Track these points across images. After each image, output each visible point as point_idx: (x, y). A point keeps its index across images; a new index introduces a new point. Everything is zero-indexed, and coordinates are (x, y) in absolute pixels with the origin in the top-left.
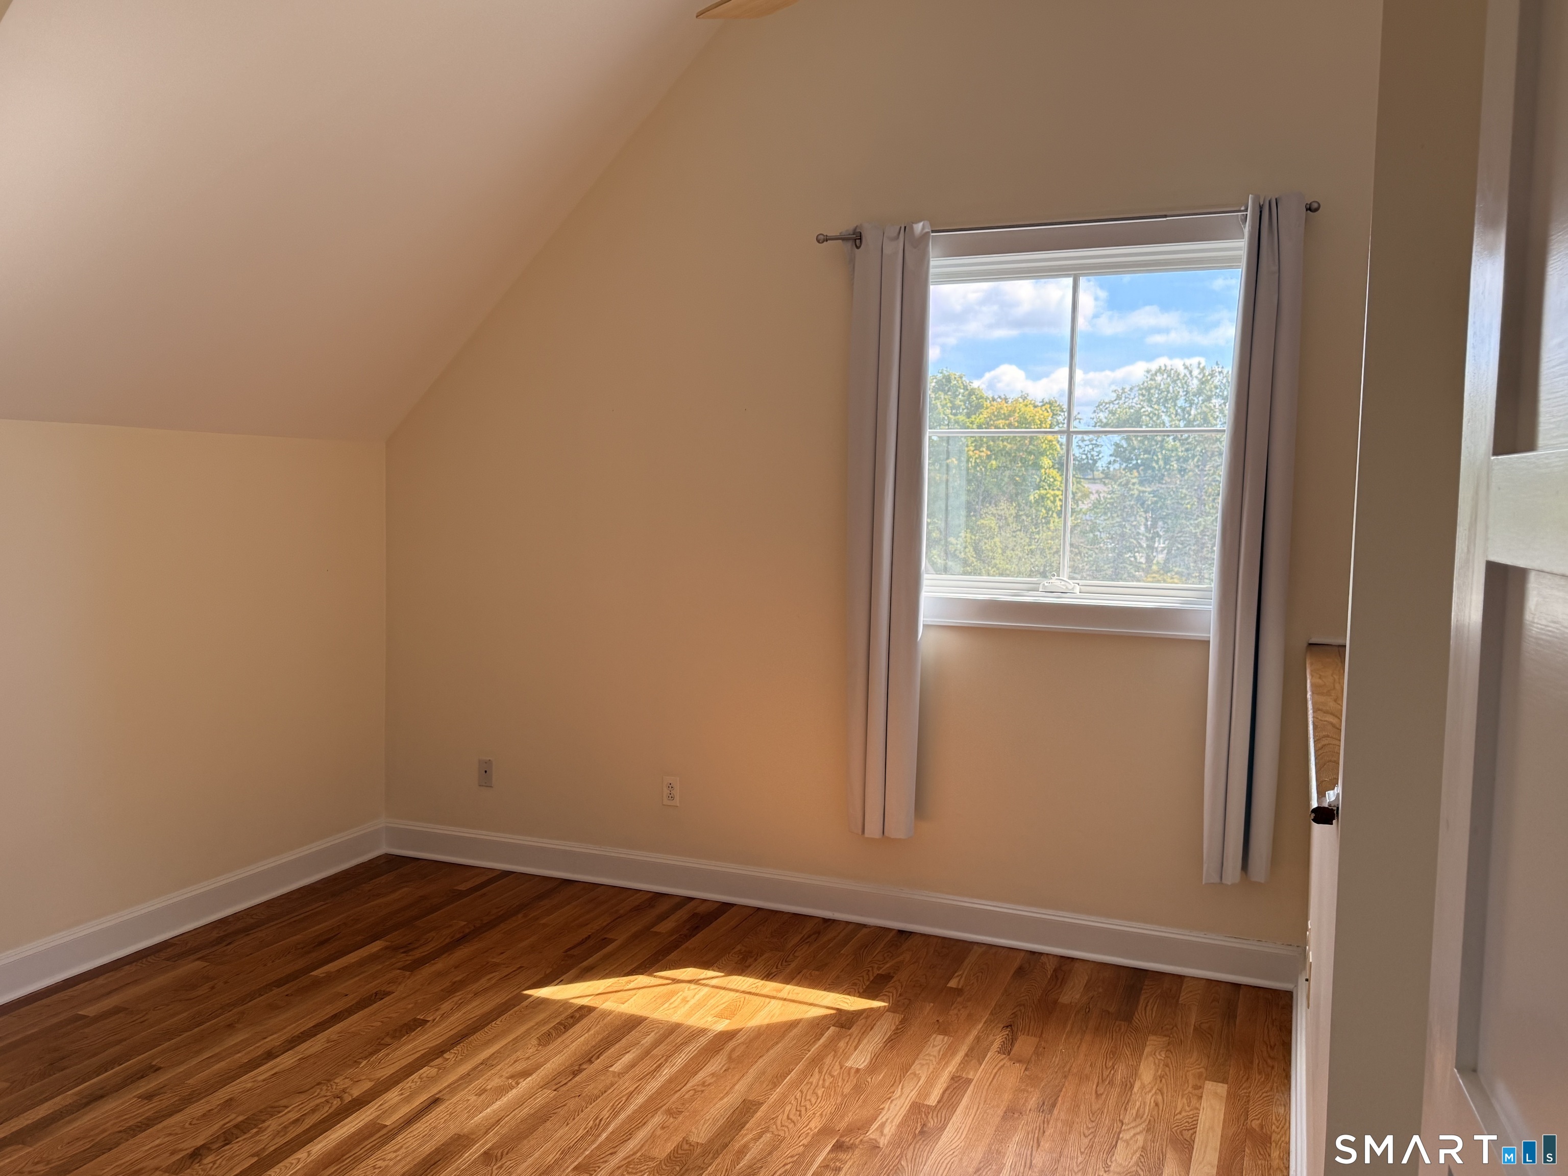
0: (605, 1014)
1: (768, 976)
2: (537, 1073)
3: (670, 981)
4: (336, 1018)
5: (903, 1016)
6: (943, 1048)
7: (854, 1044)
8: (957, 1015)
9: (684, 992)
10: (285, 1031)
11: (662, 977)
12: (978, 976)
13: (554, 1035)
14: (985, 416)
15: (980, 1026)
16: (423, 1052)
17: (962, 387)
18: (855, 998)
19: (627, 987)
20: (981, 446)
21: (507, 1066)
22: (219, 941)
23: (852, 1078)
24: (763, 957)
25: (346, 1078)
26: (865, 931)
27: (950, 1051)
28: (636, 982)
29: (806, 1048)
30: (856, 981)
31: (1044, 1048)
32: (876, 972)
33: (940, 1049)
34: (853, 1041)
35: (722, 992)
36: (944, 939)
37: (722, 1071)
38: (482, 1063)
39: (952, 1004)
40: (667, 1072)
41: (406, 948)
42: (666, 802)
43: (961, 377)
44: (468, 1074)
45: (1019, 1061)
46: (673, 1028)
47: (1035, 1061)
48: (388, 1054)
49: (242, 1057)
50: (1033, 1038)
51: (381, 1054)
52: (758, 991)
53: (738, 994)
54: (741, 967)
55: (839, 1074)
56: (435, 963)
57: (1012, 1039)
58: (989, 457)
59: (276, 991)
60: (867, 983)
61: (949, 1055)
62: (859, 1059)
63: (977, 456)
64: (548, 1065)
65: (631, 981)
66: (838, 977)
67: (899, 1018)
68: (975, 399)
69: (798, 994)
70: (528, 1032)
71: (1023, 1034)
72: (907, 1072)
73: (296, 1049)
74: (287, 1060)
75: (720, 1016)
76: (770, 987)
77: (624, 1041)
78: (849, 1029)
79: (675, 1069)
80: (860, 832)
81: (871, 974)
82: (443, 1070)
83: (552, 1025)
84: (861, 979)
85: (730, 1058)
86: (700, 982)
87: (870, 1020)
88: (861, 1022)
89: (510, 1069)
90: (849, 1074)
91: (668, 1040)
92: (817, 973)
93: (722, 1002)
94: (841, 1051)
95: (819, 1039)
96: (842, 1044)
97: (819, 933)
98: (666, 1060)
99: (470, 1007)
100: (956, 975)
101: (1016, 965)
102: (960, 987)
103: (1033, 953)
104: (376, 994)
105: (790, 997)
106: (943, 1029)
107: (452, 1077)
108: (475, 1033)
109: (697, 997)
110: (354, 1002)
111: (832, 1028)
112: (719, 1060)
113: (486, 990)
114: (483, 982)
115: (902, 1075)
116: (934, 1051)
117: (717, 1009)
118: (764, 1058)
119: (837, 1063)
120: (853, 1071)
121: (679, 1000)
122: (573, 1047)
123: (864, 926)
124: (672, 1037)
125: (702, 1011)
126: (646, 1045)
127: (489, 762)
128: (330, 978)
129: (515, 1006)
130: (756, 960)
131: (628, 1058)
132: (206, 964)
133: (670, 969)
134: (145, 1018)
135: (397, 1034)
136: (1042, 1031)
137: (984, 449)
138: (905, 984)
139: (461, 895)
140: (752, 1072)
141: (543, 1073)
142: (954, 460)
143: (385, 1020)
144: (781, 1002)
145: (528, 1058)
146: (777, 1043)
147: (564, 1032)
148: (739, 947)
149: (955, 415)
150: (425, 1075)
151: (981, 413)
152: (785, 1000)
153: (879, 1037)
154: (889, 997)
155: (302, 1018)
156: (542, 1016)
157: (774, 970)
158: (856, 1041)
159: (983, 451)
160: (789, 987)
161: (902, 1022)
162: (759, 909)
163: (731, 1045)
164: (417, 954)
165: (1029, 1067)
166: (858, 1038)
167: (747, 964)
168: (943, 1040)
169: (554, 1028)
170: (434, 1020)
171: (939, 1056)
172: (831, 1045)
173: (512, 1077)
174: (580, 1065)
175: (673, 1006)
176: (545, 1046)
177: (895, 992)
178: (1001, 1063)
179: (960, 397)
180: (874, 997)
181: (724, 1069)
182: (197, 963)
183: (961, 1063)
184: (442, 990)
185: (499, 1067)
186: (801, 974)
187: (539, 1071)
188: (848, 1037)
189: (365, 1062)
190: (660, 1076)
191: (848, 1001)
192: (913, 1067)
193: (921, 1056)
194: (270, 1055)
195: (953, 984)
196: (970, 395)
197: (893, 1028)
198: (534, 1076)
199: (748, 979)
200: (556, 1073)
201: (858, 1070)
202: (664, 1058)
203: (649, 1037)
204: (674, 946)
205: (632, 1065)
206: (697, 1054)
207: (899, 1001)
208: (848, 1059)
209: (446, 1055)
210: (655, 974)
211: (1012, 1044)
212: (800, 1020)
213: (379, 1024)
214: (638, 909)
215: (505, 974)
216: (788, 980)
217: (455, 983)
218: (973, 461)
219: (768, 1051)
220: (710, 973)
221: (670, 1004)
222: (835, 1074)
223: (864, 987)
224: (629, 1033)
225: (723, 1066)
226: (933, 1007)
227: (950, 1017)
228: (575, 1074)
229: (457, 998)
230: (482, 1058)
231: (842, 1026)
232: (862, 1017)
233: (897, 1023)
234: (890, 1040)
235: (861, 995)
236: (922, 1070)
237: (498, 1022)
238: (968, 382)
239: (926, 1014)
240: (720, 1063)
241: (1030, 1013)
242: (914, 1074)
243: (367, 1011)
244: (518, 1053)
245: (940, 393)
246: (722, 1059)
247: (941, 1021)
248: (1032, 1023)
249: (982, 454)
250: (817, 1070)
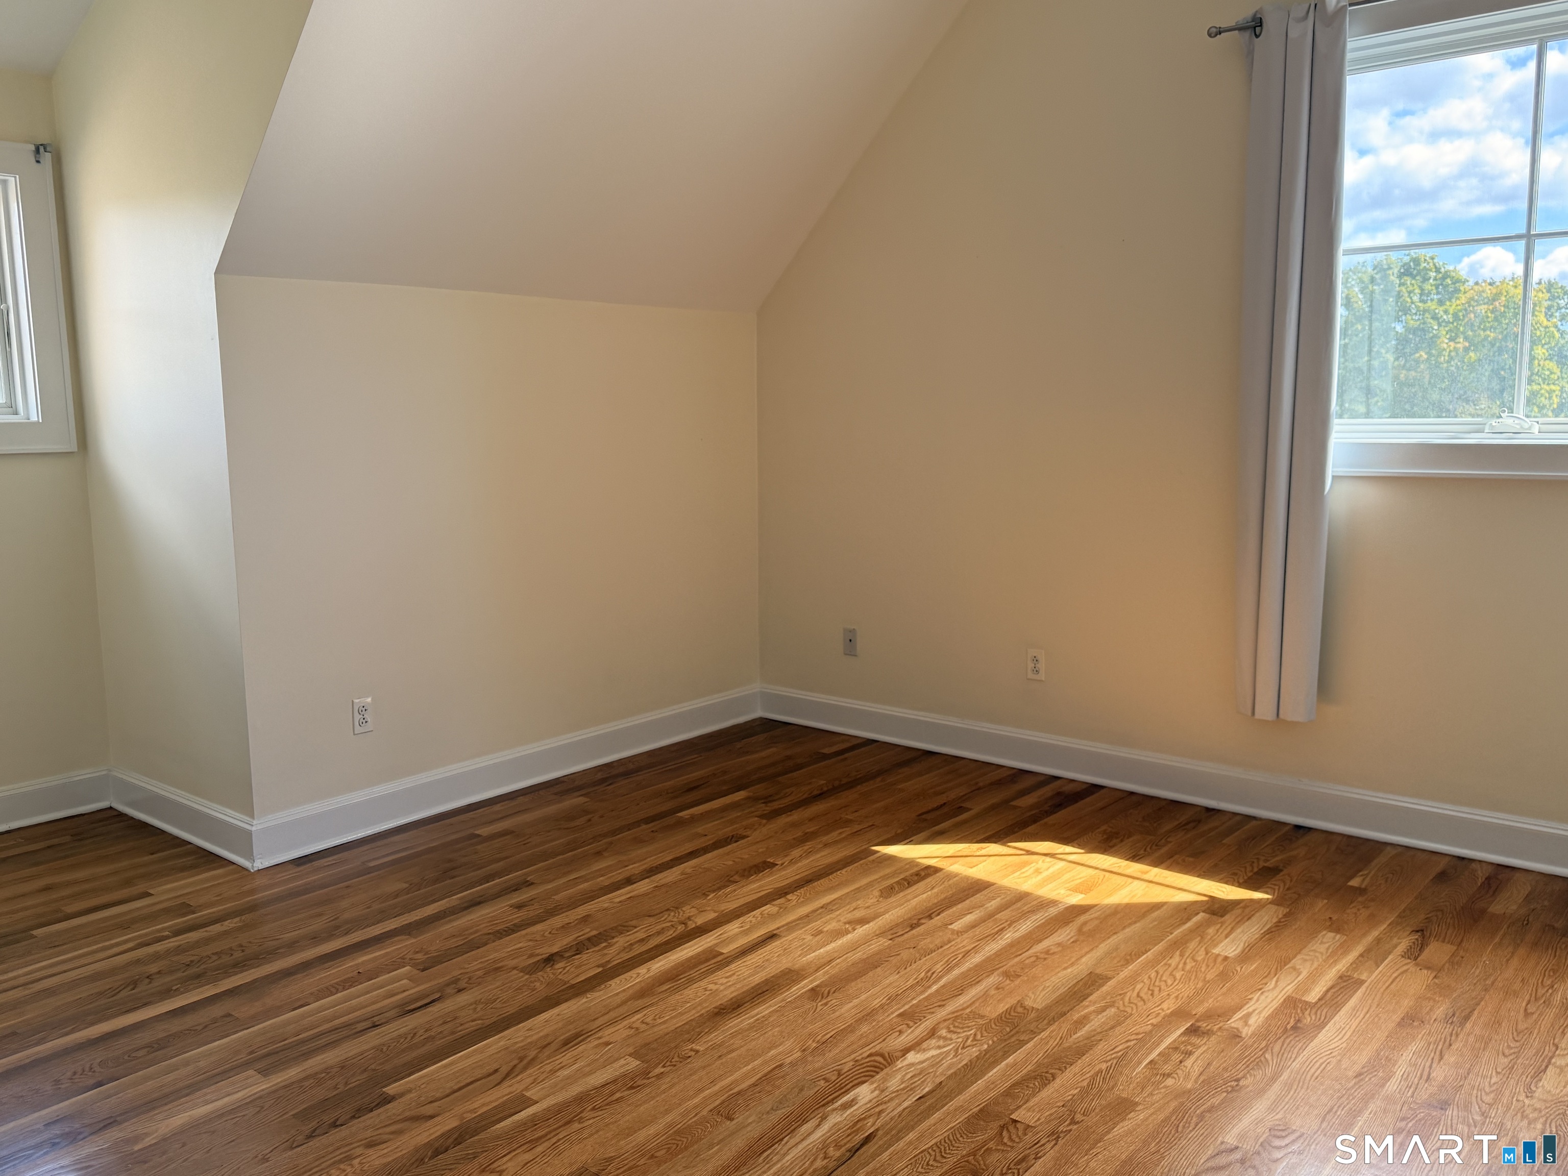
0: (950, 876)
1: (1135, 857)
2: (874, 922)
3: (1024, 852)
4: (693, 855)
5: (1288, 910)
6: (1333, 946)
7: (1226, 932)
8: (1356, 913)
9: (1037, 863)
10: (645, 862)
11: (1015, 848)
12: (1388, 878)
13: (897, 889)
14: (1463, 302)
15: (1382, 928)
16: (766, 892)
17: (1434, 270)
18: (1233, 887)
19: (978, 854)
20: (1457, 336)
21: (845, 913)
22: (602, 781)
23: (1218, 965)
24: (1131, 839)
25: (693, 907)
26: (1254, 823)
27: (1343, 949)
28: (987, 849)
29: (1168, 930)
30: (1236, 871)
31: (1462, 957)
32: (1262, 864)
33: (1329, 947)
34: (1225, 929)
35: (1080, 868)
36: (1350, 837)
37: (1069, 942)
38: (822, 907)
39: (1352, 903)
40: (1009, 936)
41: (767, 799)
42: (1030, 675)
43: (1432, 258)
44: (807, 916)
45: (1428, 968)
46: (1022, 897)
47: (1448, 969)
48: (735, 890)
49: (603, 881)
50: (1449, 946)
51: (729, 889)
52: (1120, 871)
53: (1097, 871)
54: (1106, 845)
55: (1204, 960)
56: (790, 815)
57: (1422, 945)
58: (1466, 350)
59: (644, 827)
60: (1250, 874)
61: (1339, 953)
62: (1230, 947)
63: (1452, 348)
64: (887, 916)
65: (982, 848)
66: (1216, 865)
67: (1283, 911)
68: (1450, 282)
69: (1166, 877)
70: (870, 885)
71: (1437, 941)
72: (1285, 966)
73: (652, 878)
74: (643, 886)
75: (1076, 890)
76: (1135, 868)
77: (967, 902)
78: (1222, 916)
79: (1018, 935)
80: (1250, 713)
81: (1255, 865)
82: (784, 910)
83: (897, 879)
84: (1243, 869)
85: (1080, 931)
86: (1057, 856)
87: (1247, 910)
88: (1237, 911)
89: (849, 915)
90: (1215, 961)
91: (1014, 907)
92: (1191, 859)
93: (1079, 877)
94: (1209, 937)
95: (1184, 923)
96: (1211, 931)
97: (1199, 821)
98: (1010, 925)
99: (818, 856)
100: (1361, 873)
101: (1439, 869)
102: (1363, 886)
103: (1461, 859)
104: (733, 836)
105: (1156, 880)
106: (1336, 927)
107: (791, 917)
108: (819, 880)
109: (1051, 870)
110: (711, 842)
111: (1202, 915)
112: (1068, 932)
113: (836, 842)
114: (834, 835)
115: (1279, 968)
116: (1322, 948)
117: (1072, 883)
118: (1119, 935)
119: (1203, 949)
120: (1220, 959)
121: (1031, 871)
122: (914, 902)
123: (1254, 818)
124: (1019, 904)
125: (1054, 884)
126: (990, 909)
127: (853, 631)
128: (693, 820)
129: (862, 859)
130: (1122, 841)
131: (969, 918)
132: (588, 800)
133: (1025, 841)
134: (528, 841)
135: (746, 873)
136: (1463, 937)
137: (1461, 340)
138: (1295, 878)
139: (826, 757)
140: (1103, 948)
141: (880, 922)
142: (1423, 354)
143: (737, 860)
144: (1145, 884)
145: (868, 907)
146: (1135, 922)
147: (908, 887)
148: (1104, 828)
149: (1424, 302)
150: (767, 911)
151: (1458, 299)
152: (1151, 882)
153: (1256, 928)
154: (1274, 889)
155: (661, 853)
156: (888, 871)
157: (1142, 852)
158: (1229, 929)
159: (1459, 343)
160: (1156, 870)
161: (1285, 916)
162: (1132, 793)
163: (1083, 918)
164: (776, 805)
165: (1439, 974)
166: (1231, 926)
167: (1111, 844)
168: (1334, 938)
169: (898, 883)
170: (782, 864)
171: (1327, 952)
172: (1198, 931)
173: (849, 923)
174: (920, 919)
175: (1024, 875)
176: (886, 898)
177: (1282, 885)
178: (1405, 968)
179: (1431, 281)
180: (1255, 888)
181: (1072, 940)
182: (581, 798)
183: (1354, 962)
184: (794, 839)
185: (838, 913)
186: (1172, 860)
187: (877, 920)
188: (1219, 925)
189: (712, 895)
190: (1001, 939)
191: (1224, 890)
192: (1293, 961)
193: (1304, 951)
194: (629, 881)
195: (1355, 882)
196: (1444, 278)
197: (1275, 920)
198: (871, 924)
199: (1111, 858)
200: (893, 924)
201: (1226, 958)
202: (1008, 923)
203: (994, 902)
204: (1034, 820)
205: (973, 926)
206: (1044, 923)
207: (1285, 895)
208: (1216, 946)
209: (789, 897)
210: (1009, 844)
211: (1421, 950)
212: (1165, 903)
213: (731, 863)
214: (999, 783)
215: (855, 830)
216: (1156, 863)
217: (806, 833)
218: (1447, 354)
219: (1124, 928)
220: (1069, 849)
221: (1021, 873)
222: (1199, 959)
223: (1246, 878)
224: (973, 895)
225: (1071, 938)
226: (1327, 903)
227: (1346, 916)
228: (913, 927)
229: (808, 847)
230: (824, 902)
231: (1213, 913)
232: (1238, 907)
233: (1280, 916)
234: (1269, 931)
235: (1240, 885)
236: (1304, 965)
237: (843, 871)
238: (1441, 263)
239: (1316, 910)
240: (1068, 934)
241: (1449, 920)
242: (1294, 968)
243: (721, 851)
244: (859, 902)
245: (1405, 278)
246: (1071, 931)
247: (1334, 919)
248: (1449, 932)
249: (1458, 345)
250: (1178, 953)
